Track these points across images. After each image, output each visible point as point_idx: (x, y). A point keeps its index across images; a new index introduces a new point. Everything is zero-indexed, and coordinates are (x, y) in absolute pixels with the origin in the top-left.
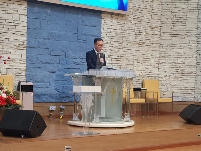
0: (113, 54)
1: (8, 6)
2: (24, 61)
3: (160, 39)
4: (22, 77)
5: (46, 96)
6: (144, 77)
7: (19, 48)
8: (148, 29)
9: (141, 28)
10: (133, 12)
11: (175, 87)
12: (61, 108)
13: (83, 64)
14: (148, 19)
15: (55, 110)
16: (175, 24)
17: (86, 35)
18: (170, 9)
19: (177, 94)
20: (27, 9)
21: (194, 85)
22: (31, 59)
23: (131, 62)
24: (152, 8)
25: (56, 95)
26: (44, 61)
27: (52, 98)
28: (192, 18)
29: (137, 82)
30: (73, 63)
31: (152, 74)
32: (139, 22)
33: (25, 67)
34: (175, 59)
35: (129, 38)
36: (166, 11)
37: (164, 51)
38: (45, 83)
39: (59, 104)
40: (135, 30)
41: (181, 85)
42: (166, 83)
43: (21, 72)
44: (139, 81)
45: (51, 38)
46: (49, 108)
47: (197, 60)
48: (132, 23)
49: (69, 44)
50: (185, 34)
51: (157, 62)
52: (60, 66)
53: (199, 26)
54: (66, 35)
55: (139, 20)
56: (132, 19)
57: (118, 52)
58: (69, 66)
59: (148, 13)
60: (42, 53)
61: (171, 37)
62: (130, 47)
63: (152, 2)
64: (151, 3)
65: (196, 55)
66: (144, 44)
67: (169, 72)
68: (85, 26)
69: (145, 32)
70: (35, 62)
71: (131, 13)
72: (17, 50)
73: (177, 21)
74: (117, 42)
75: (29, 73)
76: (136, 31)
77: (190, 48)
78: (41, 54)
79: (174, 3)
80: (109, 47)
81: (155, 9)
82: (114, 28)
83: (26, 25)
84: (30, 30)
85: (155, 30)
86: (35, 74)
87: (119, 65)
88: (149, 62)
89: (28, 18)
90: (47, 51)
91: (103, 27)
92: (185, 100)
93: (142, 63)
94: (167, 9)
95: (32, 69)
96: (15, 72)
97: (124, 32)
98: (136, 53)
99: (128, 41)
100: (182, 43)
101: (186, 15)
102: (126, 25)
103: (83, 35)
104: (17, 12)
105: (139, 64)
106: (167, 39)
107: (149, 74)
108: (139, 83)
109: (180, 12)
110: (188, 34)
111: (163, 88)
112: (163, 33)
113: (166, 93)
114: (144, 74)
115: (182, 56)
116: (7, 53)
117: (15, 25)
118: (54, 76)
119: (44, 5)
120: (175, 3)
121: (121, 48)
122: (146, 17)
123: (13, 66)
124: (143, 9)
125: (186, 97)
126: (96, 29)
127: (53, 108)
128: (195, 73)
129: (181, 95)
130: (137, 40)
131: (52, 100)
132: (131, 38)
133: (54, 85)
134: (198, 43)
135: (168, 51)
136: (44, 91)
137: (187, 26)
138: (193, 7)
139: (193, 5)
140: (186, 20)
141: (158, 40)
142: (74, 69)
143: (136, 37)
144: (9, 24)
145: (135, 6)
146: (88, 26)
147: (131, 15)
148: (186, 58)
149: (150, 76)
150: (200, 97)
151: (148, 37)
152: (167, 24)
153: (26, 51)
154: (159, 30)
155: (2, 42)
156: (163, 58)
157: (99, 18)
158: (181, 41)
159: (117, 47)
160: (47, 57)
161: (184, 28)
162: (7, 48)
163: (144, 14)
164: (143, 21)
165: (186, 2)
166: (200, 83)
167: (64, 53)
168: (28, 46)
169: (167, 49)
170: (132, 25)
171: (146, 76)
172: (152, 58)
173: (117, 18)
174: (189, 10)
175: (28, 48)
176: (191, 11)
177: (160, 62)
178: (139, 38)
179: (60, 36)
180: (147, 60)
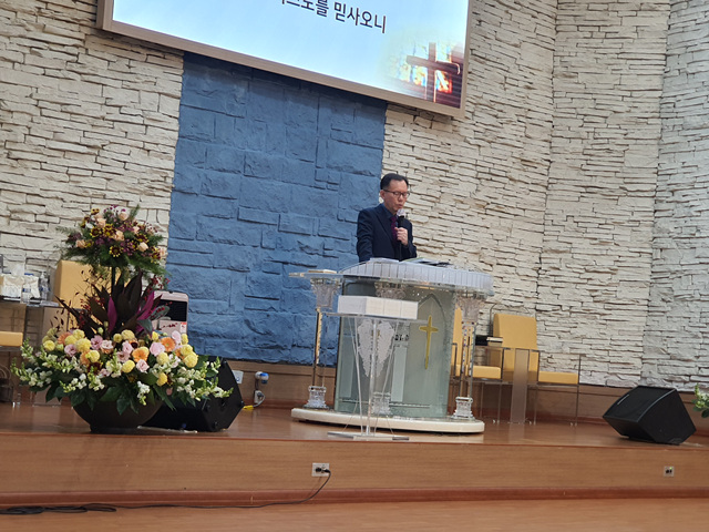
1: (130, 67)
2: (162, 230)
3: (546, 199)
5: (217, 340)
6: (496, 306)
7: (151, 191)
8: (515, 166)
9: (494, 161)
10: (473, 113)
12: (257, 380)
13: (327, 253)
14: (514, 138)
16: (591, 155)
17: (339, 169)
18: (579, 111)
19: (591, 363)
20: (180, 79)
21: (641, 338)
22: (184, 226)
24: (527, 106)
25: (246, 340)
26: (217, 236)
27: (235, 347)
28: (641, 142)
30: (297, 248)
31: (518, 299)
32: (488, 142)
34: (588, 258)
35: (460, 187)
36: (568, 116)
37: (558, 234)
38: (216, 302)
39: (250, 366)
40: (476, 165)
41: (604, 337)
42: (557, 329)
44: (482, 317)
45: (241, 169)
47: (652, 266)
48: (468, 145)
49: (292, 192)
50: (621, 188)
51: (534, 266)
52: (263, 255)
53: (663, 167)
54: (285, 165)
55: (490, 137)
56: (469, 134)
58: (288, 257)
59: (515, 118)
60: (215, 213)
61: (580, 194)
62: (462, 213)
63: (529, 88)
64: (526, 91)
65: (650, 251)
66: (500, 210)
67: (566, 296)
68: (339, 143)
69: (504, 174)
70: (194, 237)
71: (469, 115)
72: (144, 198)
73: (597, 147)
74: (423, 197)
76: (479, 169)
77: (634, 229)
78: (211, 213)
79: (590, 97)
81: (537, 109)
82: (419, 156)
83: (175, 125)
84: (187, 142)
85: (533, 169)
86: (192, 273)
88: (513, 263)
89: (183, 108)
90: (229, 207)
91: (388, 148)
92: (614, 381)
93: (491, 265)
94: (569, 111)
95: (185, 257)
97: (447, 168)
98: (477, 234)
99: (455, 197)
100: (611, 212)
101: (625, 132)
102: (454, 150)
103: (332, 168)
104: (153, 88)
106: (567, 198)
107: (511, 298)
108: (481, 321)
109: (608, 122)
110: (629, 187)
112: (555, 181)
113: (556, 359)
114: (496, 297)
115: (609, 253)
116: (117, 202)
117: (147, 122)
118: (242, 281)
119: (227, 73)
120: (594, 96)
121: (436, 214)
122: (508, 132)
124: (501, 107)
125: (615, 374)
126: (369, 155)
128: (646, 302)
129: (603, 367)
130: (480, 196)
131: (233, 353)
132: (465, 188)
133: (242, 309)
134: (657, 214)
135: (567, 234)
136: (214, 324)
137: (627, 164)
138: (647, 110)
139: (647, 105)
140: (625, 148)
141: (541, 200)
142: (299, 264)
143: (480, 187)
144: (129, 119)
145: (479, 94)
146: (348, 143)
147: (469, 121)
148: (621, 259)
149: (514, 304)
150: (659, 376)
151: (513, 188)
152: (568, 156)
153: (169, 201)
154: (545, 172)
155: (105, 169)
156: (553, 255)
157: (378, 123)
158: (606, 209)
159: (424, 213)
160: (227, 225)
161: (618, 170)
162: (118, 187)
163: (504, 121)
164: (502, 141)
165: (628, 94)
166: (659, 334)
167: (276, 215)
168: (178, 186)
169: (566, 228)
170: (471, 152)
171: (500, 304)
172: (520, 252)
173: (428, 127)
174: (634, 120)
175: (175, 194)
176: (642, 120)
177: (544, 267)
178: (487, 191)
179: (269, 167)
180: (506, 256)
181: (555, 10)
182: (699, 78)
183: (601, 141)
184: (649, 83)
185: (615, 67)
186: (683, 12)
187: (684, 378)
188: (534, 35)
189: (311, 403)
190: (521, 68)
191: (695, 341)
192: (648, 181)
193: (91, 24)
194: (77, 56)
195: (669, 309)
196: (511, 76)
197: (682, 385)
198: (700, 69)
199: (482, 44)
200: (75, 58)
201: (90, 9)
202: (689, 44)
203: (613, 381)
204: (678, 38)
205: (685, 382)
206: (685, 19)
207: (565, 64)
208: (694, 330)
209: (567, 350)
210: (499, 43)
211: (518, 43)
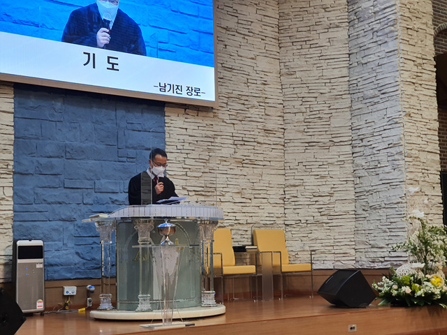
0: (191, 183)
2: (7, 200)
3: (284, 153)
4: (5, 231)
5: (56, 268)
6: (255, 225)
8: (261, 134)
9: (245, 132)
11: (318, 241)
12: (88, 291)
14: (257, 116)
15: (75, 294)
16: (309, 122)
17: (135, 148)
18: (299, 95)
19: (323, 255)
20: (12, 101)
21: (353, 236)
22: (24, 196)
23: (227, 197)
24: (264, 96)
25: (78, 265)
26: (50, 200)
27: (70, 271)
28: (339, 110)
29: (243, 236)
30: (110, 202)
31: (271, 219)
32: (240, 121)
33: (12, 212)
34: (314, 188)
35: (223, 151)
36: (293, 99)
37: (294, 174)
38: (53, 243)
39: (82, 282)
40: (233, 136)
41: (329, 237)
42: (299, 235)
43: (3, 221)
44: (247, 233)
45: (63, 155)
46: (63, 291)
47: (355, 189)
48: (225, 124)
49: (102, 167)
50: (330, 141)
51: (280, 196)
52: (84, 209)
53: (355, 125)
54: (95, 149)
55: (240, 118)
56: (226, 117)
57: (200, 179)
58: (103, 208)
60: (47, 185)
61: (305, 148)
62: (225, 168)
63: (265, 84)
64: (263, 86)
65: (352, 179)
66: (252, 163)
67: (304, 214)
68: (133, 132)
69: (253, 140)
70: (32, 202)
73: (313, 117)
74: (197, 160)
75: (19, 223)
76: (235, 138)
77: (341, 166)
78: (44, 185)
79: (305, 85)
80: (182, 170)
81: (271, 97)
82: (191, 134)
83: (11, 130)
84: (21, 142)
85: (273, 135)
86: (33, 226)
88: (265, 196)
89: (16, 119)
90: (57, 180)
91: (168, 131)
93: (250, 199)
94: (293, 96)
95: (26, 216)
97: (212, 140)
98: (238, 180)
99: (220, 158)
100: (326, 157)
101: (329, 105)
102: (215, 128)
103: (129, 148)
105: (244, 200)
106: (297, 151)
107: (268, 219)
108: (246, 236)
109: (318, 99)
110: (335, 140)
111: (296, 246)
112: (289, 141)
113: (300, 255)
114: (255, 219)
115: (327, 183)
118: (71, 227)
119: (47, 94)
121: (207, 170)
122: (253, 113)
124: (247, 98)
125: (339, 261)
126: (155, 137)
127: (70, 290)
128: (354, 212)
129: (330, 257)
130: (237, 155)
131: (69, 275)
132: (226, 152)
133: (73, 245)
134: (354, 155)
135: (299, 174)
136: (53, 257)
137: (332, 125)
138: (341, 90)
139: (341, 87)
140: (330, 115)
141: (281, 154)
143: (237, 150)
145: (230, 91)
146: (140, 131)
147: (224, 109)
148: (335, 186)
149: (268, 222)
150: (365, 259)
151: (260, 149)
152: (295, 125)
153: (12, 180)
154: (282, 136)
156: (292, 189)
157: (160, 116)
158: (322, 155)
159: (199, 170)
160: (56, 192)
161: (327, 129)
163: (249, 106)
164: (249, 119)
165: (328, 81)
166: (363, 232)
167: (91, 182)
168: (17, 170)
169: (299, 170)
170: (228, 128)
171: (259, 223)
172: (270, 189)
173: (195, 115)
174: (333, 97)
175: (16, 176)
176: (338, 97)
177: (287, 196)
178: (242, 152)
179: (83, 152)
180: (260, 192)
181: (278, 34)
182: (370, 66)
183: (314, 113)
184: (340, 73)
185: (318, 65)
186: (356, 26)
187: (380, 259)
188: (265, 51)
189: (102, 306)
190: (258, 72)
191: (385, 234)
192: (346, 135)
195: (368, 215)
196: (251, 77)
197: (380, 264)
198: (369, 60)
199: (228, 60)
202: (361, 45)
203: (338, 266)
204: (355, 42)
205: (382, 262)
206: (358, 30)
207: (287, 67)
208: (384, 228)
209: (307, 248)
210: (240, 58)
211: (253, 57)
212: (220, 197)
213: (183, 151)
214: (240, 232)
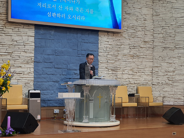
0: (109, 66)
1: (19, 30)
2: (32, 73)
3: (153, 52)
4: (31, 86)
5: (51, 102)
7: (28, 63)
8: (142, 43)
9: (135, 43)
10: (127, 30)
11: (167, 92)
12: (64, 111)
14: (141, 35)
15: (58, 113)
16: (165, 38)
17: (85, 50)
18: (161, 25)
19: (169, 99)
20: (34, 31)
21: (183, 91)
22: (38, 71)
23: (126, 72)
24: (145, 26)
25: (60, 101)
26: (49, 73)
27: (57, 103)
28: (179, 33)
29: (132, 89)
30: (74, 74)
31: (146, 82)
32: (133, 38)
33: (33, 78)
34: (166, 68)
35: (124, 51)
36: (158, 27)
37: (157, 62)
38: (50, 91)
39: (62, 108)
40: (129, 45)
41: (172, 91)
42: (158, 89)
43: (30, 82)
44: (134, 88)
45: (54, 54)
46: (54, 111)
48: (126, 39)
49: (71, 59)
50: (175, 47)
51: (150, 72)
52: (63, 77)
54: (68, 51)
55: (133, 36)
56: (126, 36)
57: (114, 64)
58: (71, 77)
60: (47, 67)
61: (163, 50)
62: (126, 59)
63: (145, 20)
64: (144, 21)
66: (138, 56)
67: (161, 80)
68: (85, 43)
69: (138, 46)
70: (41, 74)
71: (126, 31)
72: (26, 65)
73: (167, 35)
74: (113, 55)
75: (36, 83)
76: (130, 46)
77: (179, 58)
80: (106, 60)
81: (148, 26)
82: (110, 44)
83: (33, 44)
84: (37, 49)
85: (148, 44)
86: (42, 84)
87: (115, 74)
88: (143, 71)
89: (35, 39)
90: (52, 65)
91: (100, 43)
92: (175, 103)
93: (136, 73)
94: (158, 26)
95: (39, 80)
96: (25, 82)
97: (120, 46)
98: (131, 64)
99: (123, 55)
100: (172, 54)
101: (175, 30)
102: (121, 41)
103: (83, 50)
104: (26, 35)
105: (133, 73)
106: (159, 51)
107: (144, 81)
108: (134, 89)
109: (169, 28)
110: (177, 46)
111: (156, 94)
112: (155, 46)
113: (159, 98)
114: (138, 82)
115: (172, 66)
116: (18, 67)
117: (25, 44)
118: (57, 85)
119: (48, 28)
120: (165, 21)
121: (117, 60)
122: (139, 34)
123: (23, 77)
124: (136, 27)
125: (176, 101)
126: (94, 45)
127: (57, 111)
128: (183, 80)
129: (172, 99)
130: (131, 53)
131: (56, 105)
132: (126, 51)
133: (58, 92)
136: (50, 97)
137: (176, 40)
138: (181, 23)
139: (181, 22)
140: (175, 35)
141: (151, 52)
142: (75, 79)
143: (131, 51)
144: (19, 44)
145: (129, 24)
146: (87, 43)
147: (125, 32)
149: (144, 83)
151: (142, 50)
152: (159, 39)
153: (33, 65)
154: (152, 44)
155: (13, 58)
156: (156, 68)
157: (96, 36)
158: (171, 53)
159: (113, 60)
160: (51, 70)
161: (173, 42)
162: (18, 63)
163: (137, 31)
164: (137, 37)
165: (175, 19)
167: (66, 66)
168: (36, 61)
169: (159, 60)
170: (127, 41)
171: (140, 83)
172: (146, 68)
173: (112, 35)
174: (177, 26)
175: (35, 63)
176: (179, 26)
177: (154, 72)
178: (133, 52)
179: (63, 52)
180: (141, 69)
184: (181, 15)
185: (171, 11)
188: (146, 5)
190: (142, 15)
192: (182, 44)
193: (6, 20)
194: (3, 29)
196: (139, 17)
199: (128, 10)
200: (2, 30)
201: (6, 16)
207: (156, 12)
209: (162, 95)
210: (134, 9)
211: (140, 8)
212: (122, 72)
213: (106, 52)
214: (131, 87)
